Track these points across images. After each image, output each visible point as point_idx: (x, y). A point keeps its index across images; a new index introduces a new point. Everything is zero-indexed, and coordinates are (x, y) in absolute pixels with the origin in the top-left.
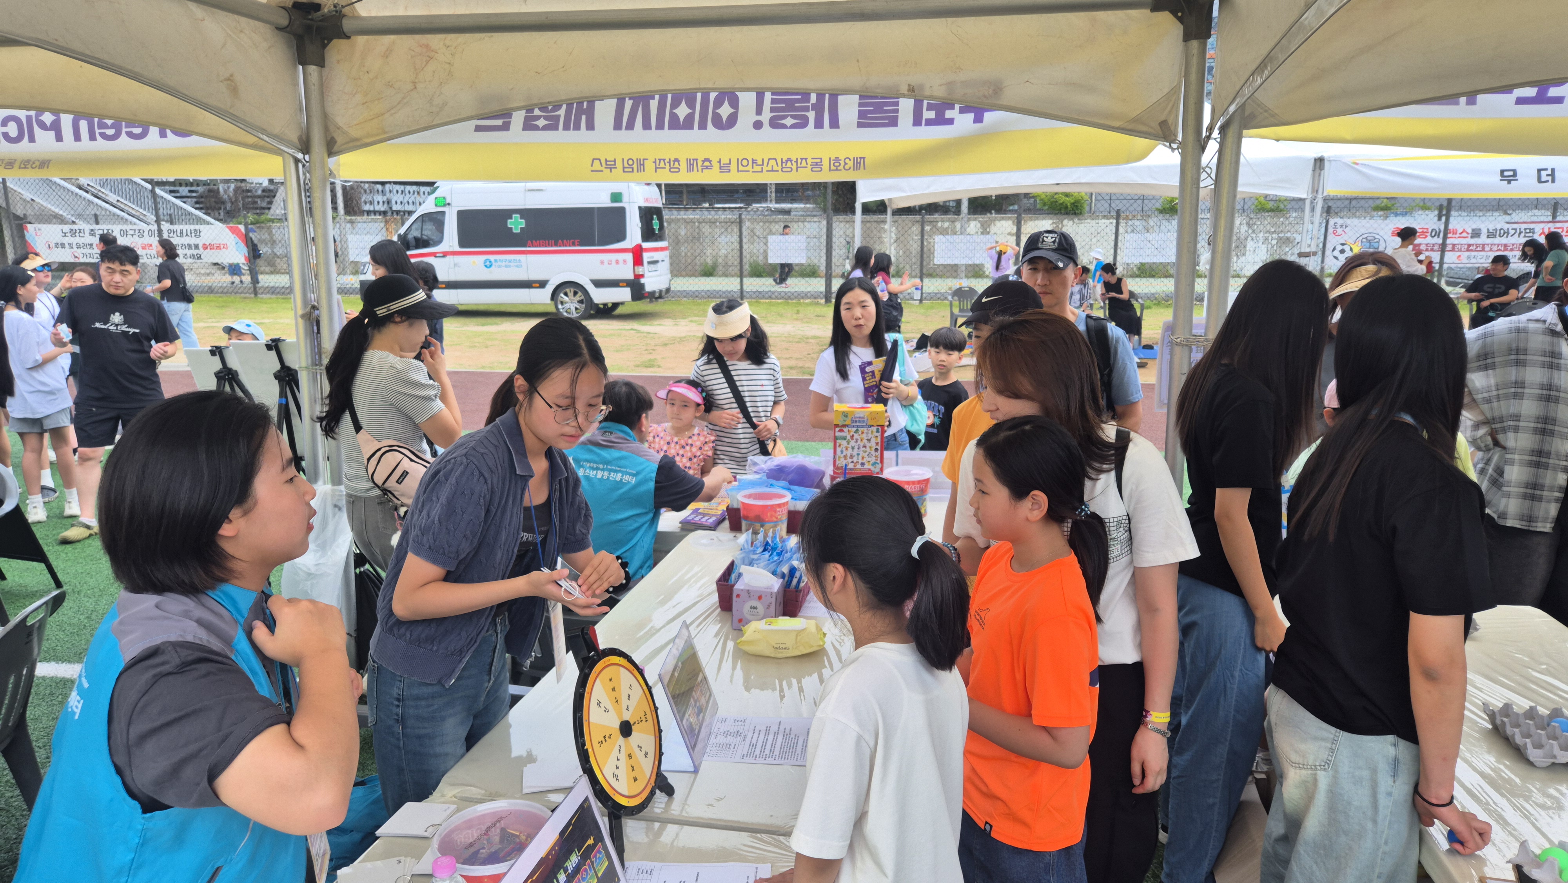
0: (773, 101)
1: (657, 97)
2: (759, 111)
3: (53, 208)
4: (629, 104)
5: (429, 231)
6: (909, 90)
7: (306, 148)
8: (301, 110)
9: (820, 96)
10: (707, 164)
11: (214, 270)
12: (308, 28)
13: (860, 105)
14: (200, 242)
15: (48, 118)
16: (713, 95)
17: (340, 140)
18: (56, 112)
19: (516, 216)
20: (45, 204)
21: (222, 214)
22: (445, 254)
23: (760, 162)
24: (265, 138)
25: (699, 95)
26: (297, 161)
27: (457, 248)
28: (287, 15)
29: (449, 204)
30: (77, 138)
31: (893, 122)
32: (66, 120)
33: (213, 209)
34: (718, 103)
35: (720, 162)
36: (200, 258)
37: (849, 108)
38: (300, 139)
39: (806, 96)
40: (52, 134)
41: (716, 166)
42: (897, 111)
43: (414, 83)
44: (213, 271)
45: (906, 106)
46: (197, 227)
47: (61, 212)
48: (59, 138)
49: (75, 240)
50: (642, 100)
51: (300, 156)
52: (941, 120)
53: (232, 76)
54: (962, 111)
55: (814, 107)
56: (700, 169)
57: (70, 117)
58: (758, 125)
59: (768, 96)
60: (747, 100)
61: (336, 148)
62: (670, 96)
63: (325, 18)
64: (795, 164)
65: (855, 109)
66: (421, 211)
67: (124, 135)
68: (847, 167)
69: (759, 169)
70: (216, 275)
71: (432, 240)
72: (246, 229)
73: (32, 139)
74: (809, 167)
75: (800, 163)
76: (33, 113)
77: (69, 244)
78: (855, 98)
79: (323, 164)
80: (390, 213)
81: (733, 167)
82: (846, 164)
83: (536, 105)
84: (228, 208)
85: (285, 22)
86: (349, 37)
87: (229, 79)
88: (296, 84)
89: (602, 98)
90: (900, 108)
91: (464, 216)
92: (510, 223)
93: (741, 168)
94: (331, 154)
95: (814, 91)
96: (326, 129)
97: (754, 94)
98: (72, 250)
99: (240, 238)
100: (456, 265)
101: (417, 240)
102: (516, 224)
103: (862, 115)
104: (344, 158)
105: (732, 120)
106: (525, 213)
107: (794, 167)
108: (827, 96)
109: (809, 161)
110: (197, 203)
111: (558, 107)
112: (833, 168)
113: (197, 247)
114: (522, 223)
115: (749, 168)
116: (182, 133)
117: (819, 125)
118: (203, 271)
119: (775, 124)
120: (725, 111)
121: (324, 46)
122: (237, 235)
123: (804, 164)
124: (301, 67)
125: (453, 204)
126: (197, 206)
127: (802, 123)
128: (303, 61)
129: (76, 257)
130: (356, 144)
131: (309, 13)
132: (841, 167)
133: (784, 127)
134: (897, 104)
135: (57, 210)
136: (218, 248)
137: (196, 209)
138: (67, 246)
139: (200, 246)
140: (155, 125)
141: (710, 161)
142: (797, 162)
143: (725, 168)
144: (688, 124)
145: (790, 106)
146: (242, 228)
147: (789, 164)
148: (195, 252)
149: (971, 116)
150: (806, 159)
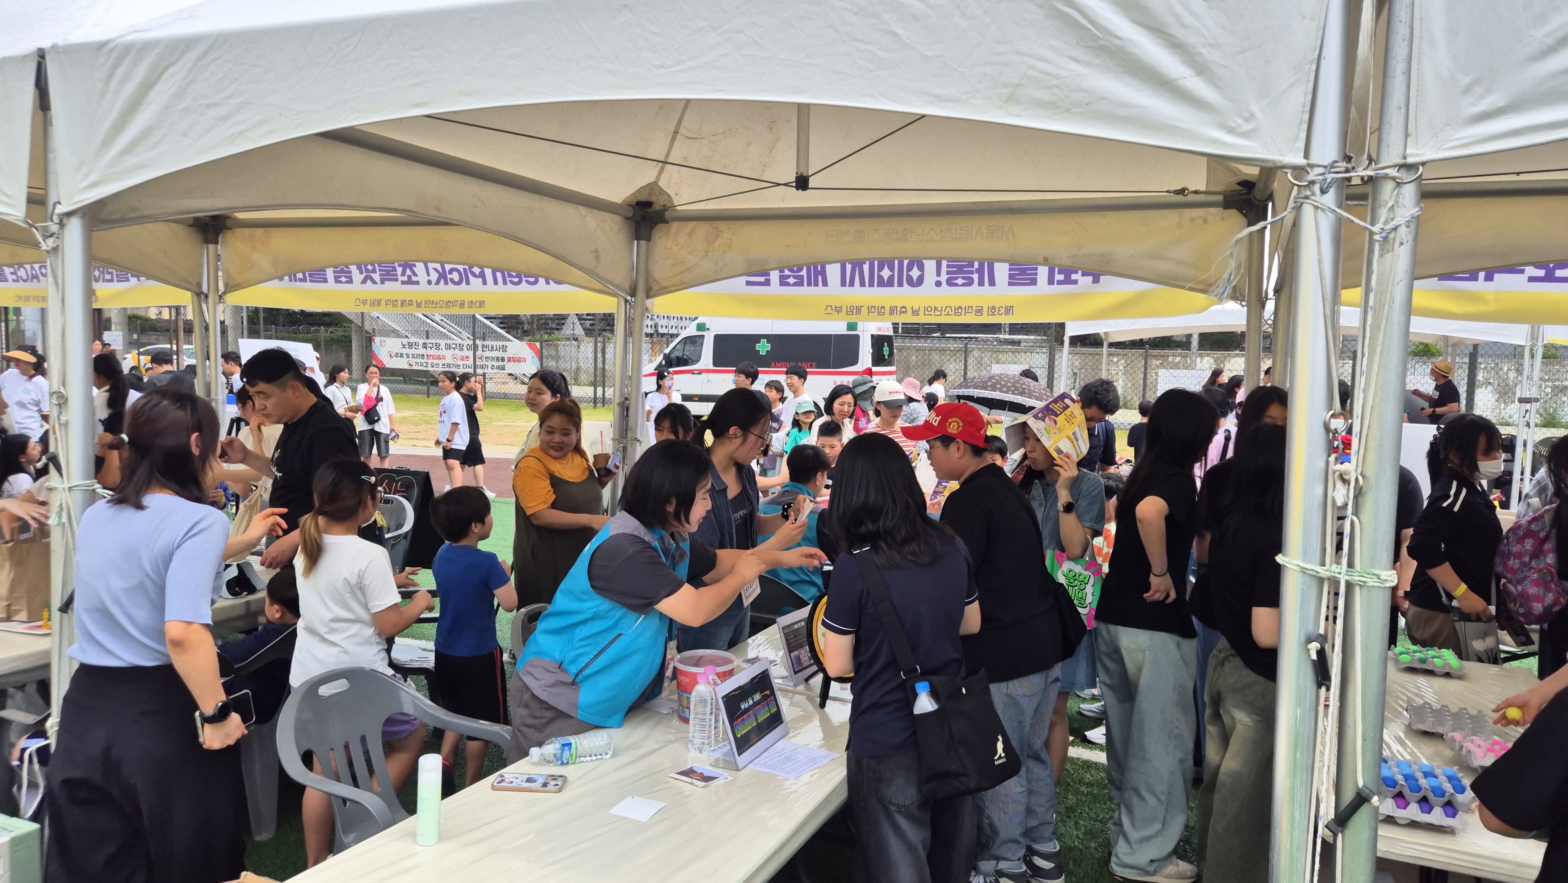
0: (948, 266)
1: (868, 263)
2: (939, 274)
3: (393, 325)
4: (849, 267)
5: (689, 350)
6: (1044, 261)
7: (633, 294)
8: (633, 268)
9: (981, 265)
10: (903, 310)
11: (509, 379)
12: (644, 218)
13: (1010, 270)
14: (506, 355)
15: (476, 270)
16: (906, 262)
17: (655, 288)
18: (482, 268)
19: (764, 341)
20: (387, 321)
21: (520, 333)
22: (700, 372)
23: (940, 309)
24: (610, 287)
25: (896, 262)
26: (626, 301)
27: (712, 367)
28: (632, 210)
29: (708, 329)
30: (496, 283)
31: (1034, 282)
32: (488, 272)
33: (514, 328)
34: (910, 268)
35: (912, 308)
36: (503, 369)
37: (1002, 271)
38: (630, 287)
39: (971, 265)
40: (480, 280)
41: (910, 311)
42: (1036, 274)
43: (706, 252)
44: (507, 380)
45: (1043, 272)
46: (504, 343)
47: (398, 328)
48: (485, 283)
49: (411, 351)
50: (857, 265)
51: (629, 298)
52: (1068, 281)
53: (597, 249)
54: (1084, 274)
55: (977, 271)
56: (898, 313)
57: (490, 270)
58: (938, 284)
59: (944, 263)
60: (930, 266)
61: (651, 294)
62: (876, 262)
63: (655, 212)
64: (964, 310)
65: (1007, 273)
66: (684, 334)
67: (524, 282)
68: (1000, 313)
69: (939, 313)
70: (510, 383)
71: (691, 359)
72: (541, 346)
73: (468, 283)
74: (974, 313)
75: (967, 310)
76: (467, 267)
77: (406, 354)
78: (1006, 266)
79: (644, 303)
80: (655, 335)
81: (921, 312)
82: (999, 311)
83: (785, 267)
84: (525, 328)
85: (631, 215)
86: (668, 223)
87: (595, 251)
88: (632, 253)
89: (830, 263)
90: (1039, 272)
91: (720, 340)
92: (758, 347)
93: (927, 313)
94: (648, 297)
95: (976, 260)
96: (647, 281)
97: (934, 262)
98: (408, 360)
99: (536, 353)
100: (709, 381)
101: (678, 358)
102: (763, 348)
103: (1011, 276)
104: (657, 300)
105: (920, 281)
106: (770, 338)
107: (963, 313)
108: (986, 263)
109: (974, 308)
110: (501, 323)
111: (800, 270)
112: (990, 313)
113: (503, 359)
114: (768, 347)
115: (932, 312)
116: (558, 282)
117: (981, 283)
118: (499, 380)
119: (950, 283)
120: (915, 273)
121: (652, 228)
122: (534, 351)
123: (970, 310)
124: (636, 242)
125: (711, 329)
126: (501, 326)
127: (969, 283)
128: (638, 238)
129: (410, 365)
130: (666, 290)
131: (645, 207)
132: (996, 313)
133: (957, 285)
134: (1036, 269)
135: (395, 327)
136: (519, 361)
137: (501, 328)
138: (404, 355)
139: (506, 359)
140: (542, 277)
141: (906, 308)
142: (965, 309)
143: (915, 313)
144: (890, 283)
145: (960, 270)
146: (538, 344)
147: (960, 310)
148: (501, 363)
149: (1091, 278)
150: (972, 307)
